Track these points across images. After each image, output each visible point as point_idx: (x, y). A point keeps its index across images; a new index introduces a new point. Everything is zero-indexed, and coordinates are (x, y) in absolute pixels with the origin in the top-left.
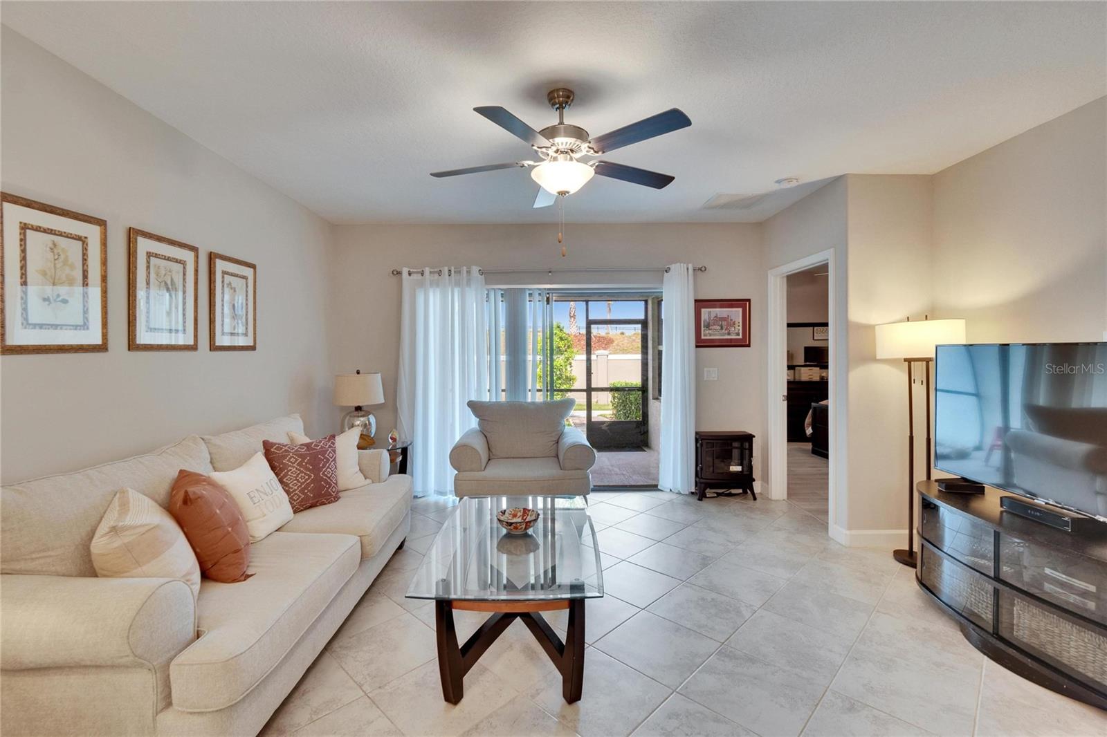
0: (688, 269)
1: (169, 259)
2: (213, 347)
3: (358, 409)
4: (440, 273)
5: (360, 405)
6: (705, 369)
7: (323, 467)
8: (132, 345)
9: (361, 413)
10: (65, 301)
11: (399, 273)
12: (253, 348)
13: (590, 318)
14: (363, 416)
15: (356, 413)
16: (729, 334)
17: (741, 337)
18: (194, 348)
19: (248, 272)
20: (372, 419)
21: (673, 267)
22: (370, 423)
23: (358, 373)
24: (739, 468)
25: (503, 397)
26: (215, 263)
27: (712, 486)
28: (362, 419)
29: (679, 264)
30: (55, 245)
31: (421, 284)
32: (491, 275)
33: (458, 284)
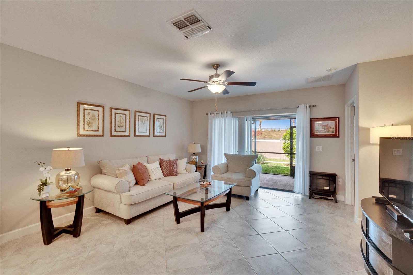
0: (306, 107)
1: (143, 116)
2: (154, 136)
3: (194, 153)
4: (219, 113)
5: (195, 152)
6: (317, 146)
7: (172, 166)
8: (135, 136)
9: (195, 155)
10: (122, 127)
11: (208, 114)
12: (165, 136)
13: (292, 125)
14: (195, 156)
15: (193, 155)
16: (328, 132)
17: (334, 133)
18: (149, 136)
19: (164, 117)
20: (197, 157)
21: (300, 106)
22: (196, 158)
23: (194, 143)
24: (328, 188)
25: (237, 153)
26: (155, 116)
27: (316, 194)
28: (194, 157)
29: (302, 105)
30: (121, 116)
31: (214, 117)
32: (234, 113)
33: (223, 117)
